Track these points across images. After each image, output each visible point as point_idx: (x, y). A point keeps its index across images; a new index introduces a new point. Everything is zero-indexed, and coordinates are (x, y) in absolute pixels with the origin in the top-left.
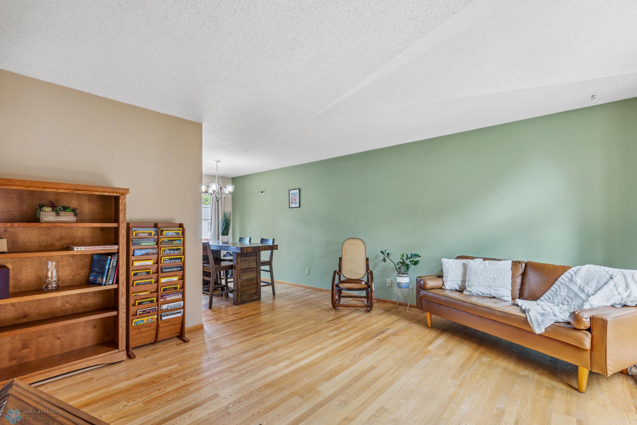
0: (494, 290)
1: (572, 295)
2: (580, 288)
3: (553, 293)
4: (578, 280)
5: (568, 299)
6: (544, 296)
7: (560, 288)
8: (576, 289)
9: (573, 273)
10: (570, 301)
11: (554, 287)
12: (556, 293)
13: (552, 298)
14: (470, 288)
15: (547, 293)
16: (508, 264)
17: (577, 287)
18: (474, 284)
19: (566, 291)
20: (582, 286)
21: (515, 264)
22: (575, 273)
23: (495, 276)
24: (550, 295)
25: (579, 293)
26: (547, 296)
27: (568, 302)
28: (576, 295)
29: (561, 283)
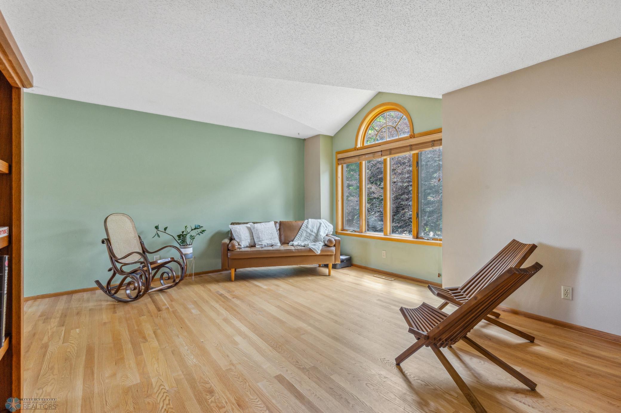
0: (273, 240)
1: (308, 235)
2: (311, 230)
3: (300, 236)
4: (310, 226)
5: (307, 237)
6: (296, 238)
7: (303, 232)
8: (309, 231)
9: (306, 224)
10: (308, 238)
11: (300, 232)
12: (301, 236)
13: (300, 238)
14: (261, 242)
15: (297, 236)
16: (272, 223)
17: (310, 230)
18: (263, 239)
19: (305, 233)
20: (311, 229)
21: (276, 223)
22: (308, 223)
23: (272, 232)
24: (298, 237)
25: (311, 233)
26: (297, 238)
27: (308, 239)
28: (310, 234)
29: (303, 230)
